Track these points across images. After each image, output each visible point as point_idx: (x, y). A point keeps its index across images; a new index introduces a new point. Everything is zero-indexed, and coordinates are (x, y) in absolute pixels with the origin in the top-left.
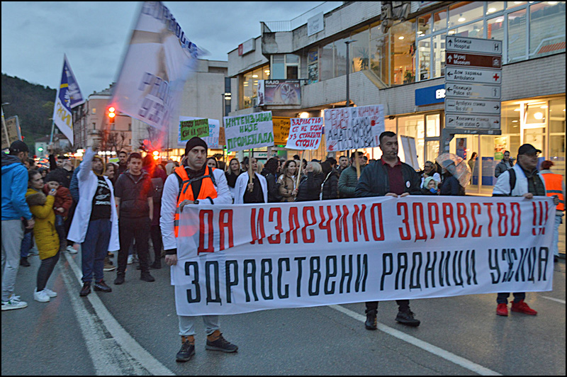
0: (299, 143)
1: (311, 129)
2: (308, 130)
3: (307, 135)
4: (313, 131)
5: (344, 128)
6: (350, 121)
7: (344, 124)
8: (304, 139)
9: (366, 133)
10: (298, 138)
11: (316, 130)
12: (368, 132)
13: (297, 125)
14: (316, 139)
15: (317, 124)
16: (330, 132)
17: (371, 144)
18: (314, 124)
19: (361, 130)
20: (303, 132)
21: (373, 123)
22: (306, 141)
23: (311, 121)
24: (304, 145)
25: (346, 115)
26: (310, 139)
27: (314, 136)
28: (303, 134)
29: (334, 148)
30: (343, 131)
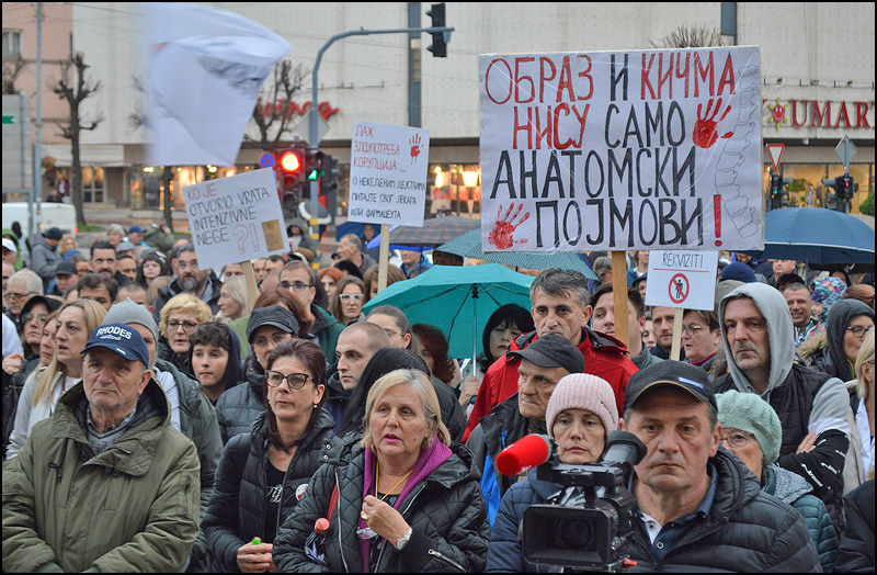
5: (570, 149)
6: (596, 118)
7: (567, 127)
9: (668, 177)
12: (677, 177)
16: (505, 156)
17: (692, 233)
19: (648, 164)
21: (705, 132)
25: (581, 87)
29: (516, 235)
30: (563, 161)
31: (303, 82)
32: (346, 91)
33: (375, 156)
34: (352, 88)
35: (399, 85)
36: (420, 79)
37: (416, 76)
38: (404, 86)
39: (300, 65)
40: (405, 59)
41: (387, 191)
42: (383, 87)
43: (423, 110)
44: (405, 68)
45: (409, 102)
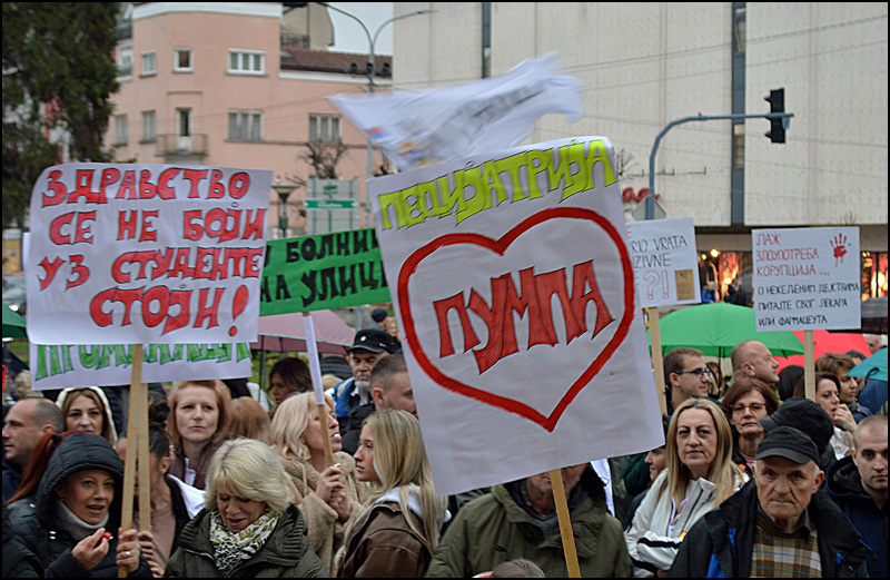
0: (113, 308)
1: (192, 232)
2: (170, 233)
3: (169, 263)
4: (206, 242)
8: (148, 284)
10: (101, 281)
11: (225, 235)
13: (82, 205)
14: (232, 284)
15: (226, 202)
18: (204, 203)
20: (130, 245)
22: (163, 294)
23: (180, 185)
24: (150, 321)
26: (190, 283)
27: (218, 272)
28: (135, 258)
31: (625, 168)
32: (667, 177)
33: (785, 262)
34: (673, 174)
35: (722, 171)
36: (743, 165)
37: (739, 162)
38: (727, 172)
39: (623, 151)
40: (728, 145)
41: (806, 296)
42: (705, 173)
43: (746, 196)
44: (728, 154)
45: (732, 188)
